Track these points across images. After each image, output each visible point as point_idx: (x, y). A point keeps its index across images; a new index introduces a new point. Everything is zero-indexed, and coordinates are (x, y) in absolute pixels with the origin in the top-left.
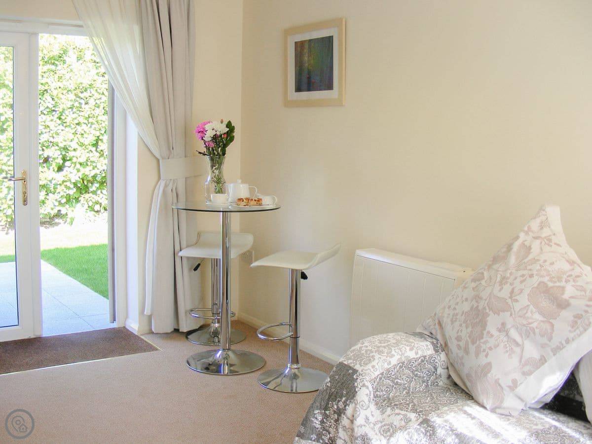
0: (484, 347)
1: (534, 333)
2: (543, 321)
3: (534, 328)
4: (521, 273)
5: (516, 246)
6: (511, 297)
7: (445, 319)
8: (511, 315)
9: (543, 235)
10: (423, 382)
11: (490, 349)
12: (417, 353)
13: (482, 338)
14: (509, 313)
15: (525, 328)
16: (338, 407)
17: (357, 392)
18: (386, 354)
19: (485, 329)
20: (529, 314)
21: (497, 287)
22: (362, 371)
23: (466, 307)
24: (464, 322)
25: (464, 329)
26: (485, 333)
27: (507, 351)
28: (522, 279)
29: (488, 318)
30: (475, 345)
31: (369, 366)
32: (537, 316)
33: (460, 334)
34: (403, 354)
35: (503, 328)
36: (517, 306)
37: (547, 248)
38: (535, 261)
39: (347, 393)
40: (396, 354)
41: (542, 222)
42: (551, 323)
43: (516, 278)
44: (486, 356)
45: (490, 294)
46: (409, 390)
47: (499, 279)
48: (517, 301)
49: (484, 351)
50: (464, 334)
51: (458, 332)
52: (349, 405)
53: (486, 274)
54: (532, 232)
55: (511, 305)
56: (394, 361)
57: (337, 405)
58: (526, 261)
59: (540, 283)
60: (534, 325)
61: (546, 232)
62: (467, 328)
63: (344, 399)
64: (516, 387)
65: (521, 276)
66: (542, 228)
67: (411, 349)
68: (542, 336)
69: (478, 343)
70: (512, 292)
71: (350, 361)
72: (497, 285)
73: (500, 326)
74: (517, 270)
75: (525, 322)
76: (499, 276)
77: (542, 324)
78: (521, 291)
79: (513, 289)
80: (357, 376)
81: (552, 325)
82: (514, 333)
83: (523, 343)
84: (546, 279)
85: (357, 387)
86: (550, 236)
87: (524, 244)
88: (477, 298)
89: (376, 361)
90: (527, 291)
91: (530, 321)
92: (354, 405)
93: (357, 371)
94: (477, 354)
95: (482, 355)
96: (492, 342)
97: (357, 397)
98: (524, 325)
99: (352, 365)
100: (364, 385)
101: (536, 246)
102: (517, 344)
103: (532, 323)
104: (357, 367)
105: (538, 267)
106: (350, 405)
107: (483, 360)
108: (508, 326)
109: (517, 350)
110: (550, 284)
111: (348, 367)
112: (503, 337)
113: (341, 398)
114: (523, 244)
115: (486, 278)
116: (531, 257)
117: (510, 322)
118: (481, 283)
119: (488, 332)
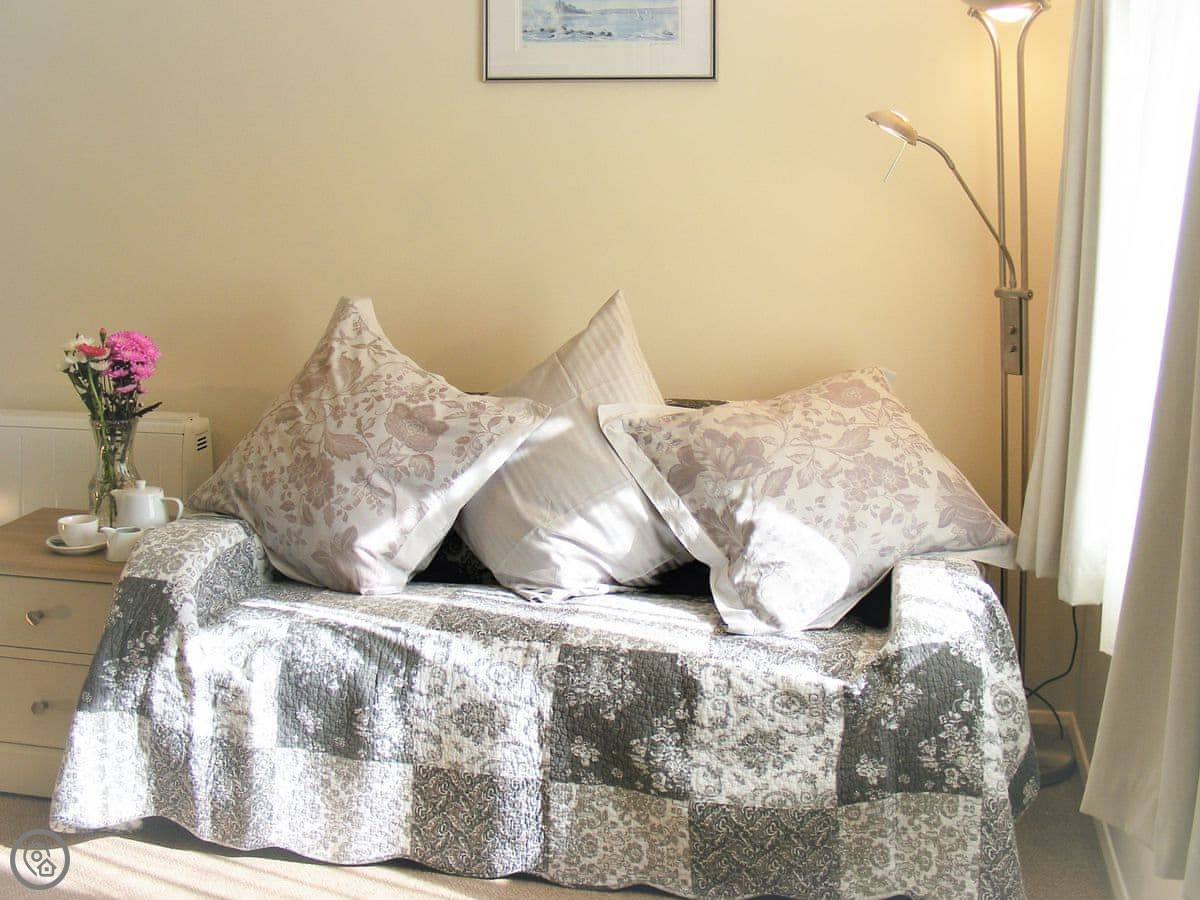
0: (337, 507)
1: (408, 474)
2: (415, 456)
3: (406, 468)
4: (360, 397)
5: (335, 361)
6: (360, 432)
7: (249, 485)
8: (368, 455)
9: (367, 342)
10: (240, 584)
11: (349, 508)
12: (230, 541)
13: (332, 496)
14: (365, 454)
15: (393, 470)
16: (147, 645)
17: (177, 613)
18: (197, 549)
19: (332, 483)
20: (394, 450)
21: (332, 423)
22: (174, 580)
23: (285, 459)
24: (290, 482)
25: (294, 491)
26: (335, 488)
27: (374, 506)
28: (366, 405)
29: (333, 468)
30: (322, 509)
31: (182, 570)
32: (405, 451)
33: (287, 499)
34: (216, 546)
35: (361, 476)
36: (374, 443)
37: (381, 360)
38: (375, 378)
39: (160, 619)
40: (209, 546)
41: (355, 324)
42: (426, 456)
43: (356, 406)
44: (345, 519)
45: (324, 434)
46: (229, 599)
47: (328, 411)
48: (372, 435)
49: (339, 513)
50: (296, 496)
51: (283, 498)
52: (168, 636)
53: (301, 408)
54: (348, 338)
55: (364, 441)
56: (210, 556)
57: (145, 641)
58: (361, 379)
59: (397, 405)
60: (406, 463)
61: (367, 338)
62: (298, 487)
63: (156, 629)
64: (396, 553)
65: (363, 401)
66: (360, 332)
67: (224, 536)
68: (419, 476)
69: (326, 504)
70: (359, 424)
71: (143, 572)
72: (330, 420)
73: (354, 475)
74: (353, 395)
75: (391, 462)
76: (327, 407)
77: (415, 459)
78: (373, 422)
79: (359, 420)
80: (168, 589)
81: (431, 460)
82: (378, 480)
83: (393, 490)
84: (403, 399)
85: (175, 605)
86: (375, 341)
87: (345, 357)
88: (303, 443)
89: (190, 561)
90: (383, 420)
91: (399, 458)
92: (176, 632)
93: (165, 582)
94: (329, 522)
95: (338, 520)
96: (349, 498)
97: (180, 620)
98: (392, 466)
99: (151, 576)
100: (185, 600)
101: (364, 356)
102: (387, 494)
103: (401, 461)
104: (162, 576)
105: (384, 386)
106: (171, 635)
107: (340, 526)
108: (369, 471)
109: (387, 501)
110: (412, 406)
111: (146, 581)
112: (363, 489)
113: (150, 628)
114: (343, 358)
115: (304, 414)
116: (365, 373)
117: (369, 466)
118: (298, 422)
119: (340, 486)
